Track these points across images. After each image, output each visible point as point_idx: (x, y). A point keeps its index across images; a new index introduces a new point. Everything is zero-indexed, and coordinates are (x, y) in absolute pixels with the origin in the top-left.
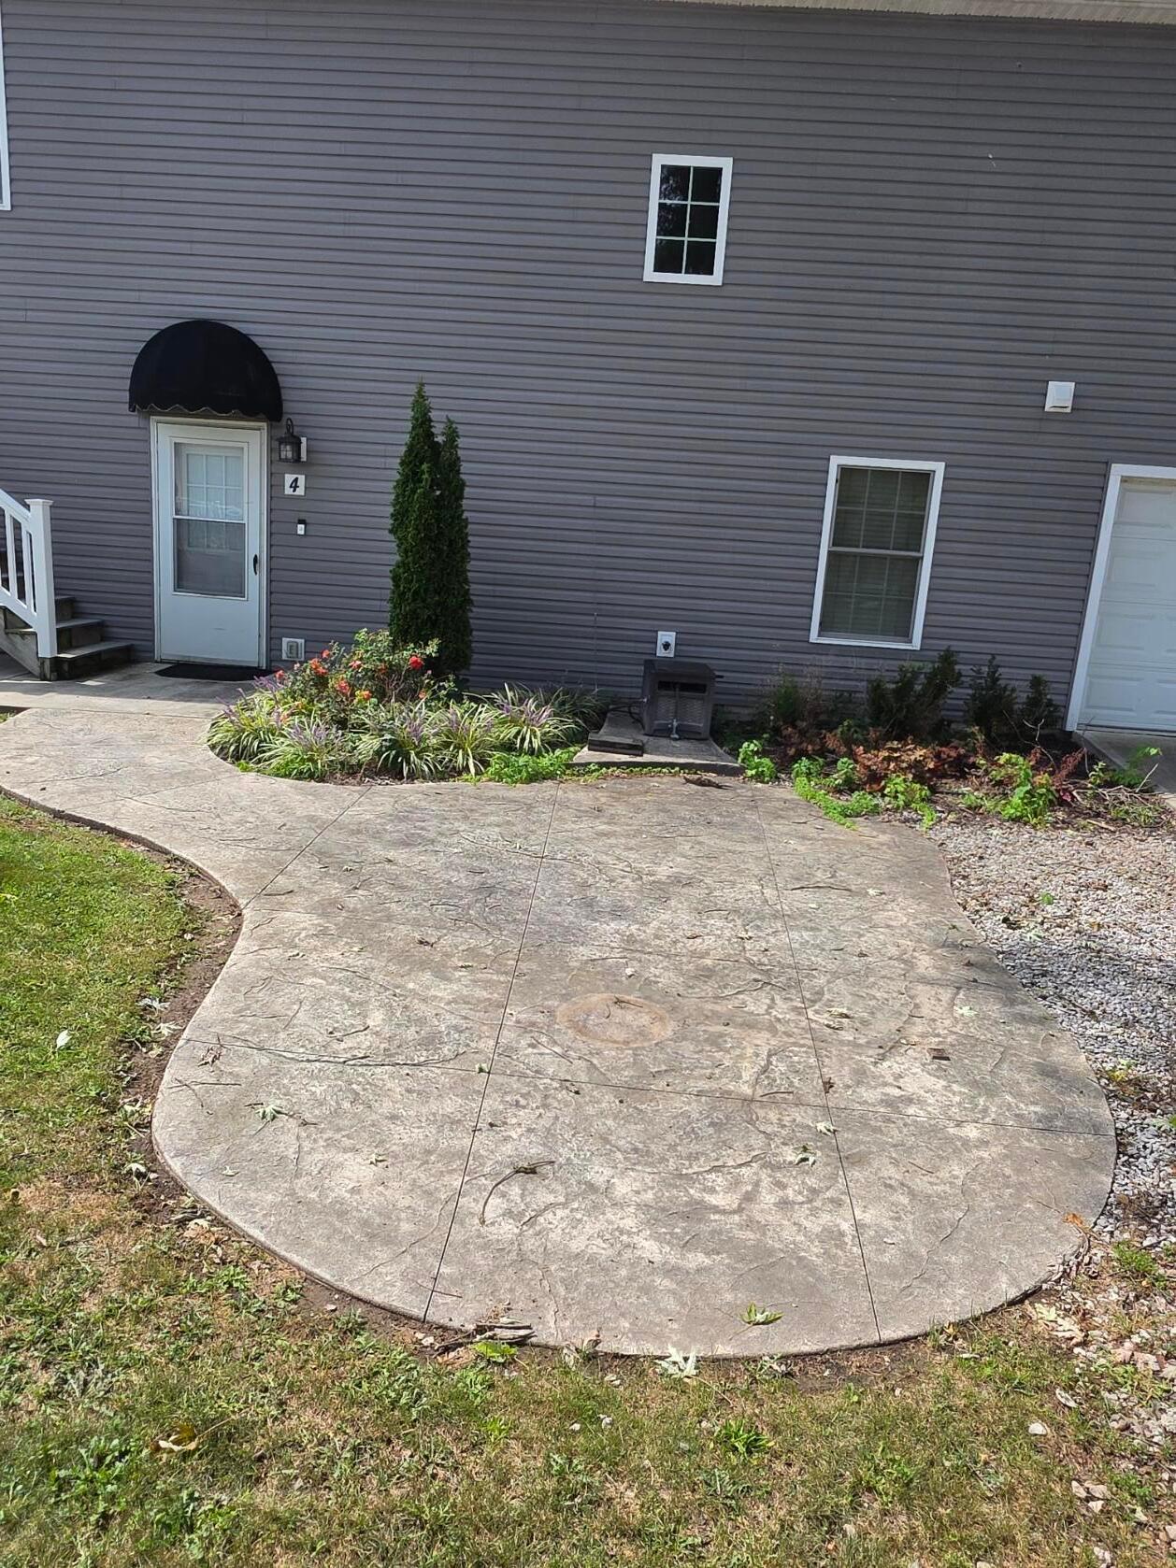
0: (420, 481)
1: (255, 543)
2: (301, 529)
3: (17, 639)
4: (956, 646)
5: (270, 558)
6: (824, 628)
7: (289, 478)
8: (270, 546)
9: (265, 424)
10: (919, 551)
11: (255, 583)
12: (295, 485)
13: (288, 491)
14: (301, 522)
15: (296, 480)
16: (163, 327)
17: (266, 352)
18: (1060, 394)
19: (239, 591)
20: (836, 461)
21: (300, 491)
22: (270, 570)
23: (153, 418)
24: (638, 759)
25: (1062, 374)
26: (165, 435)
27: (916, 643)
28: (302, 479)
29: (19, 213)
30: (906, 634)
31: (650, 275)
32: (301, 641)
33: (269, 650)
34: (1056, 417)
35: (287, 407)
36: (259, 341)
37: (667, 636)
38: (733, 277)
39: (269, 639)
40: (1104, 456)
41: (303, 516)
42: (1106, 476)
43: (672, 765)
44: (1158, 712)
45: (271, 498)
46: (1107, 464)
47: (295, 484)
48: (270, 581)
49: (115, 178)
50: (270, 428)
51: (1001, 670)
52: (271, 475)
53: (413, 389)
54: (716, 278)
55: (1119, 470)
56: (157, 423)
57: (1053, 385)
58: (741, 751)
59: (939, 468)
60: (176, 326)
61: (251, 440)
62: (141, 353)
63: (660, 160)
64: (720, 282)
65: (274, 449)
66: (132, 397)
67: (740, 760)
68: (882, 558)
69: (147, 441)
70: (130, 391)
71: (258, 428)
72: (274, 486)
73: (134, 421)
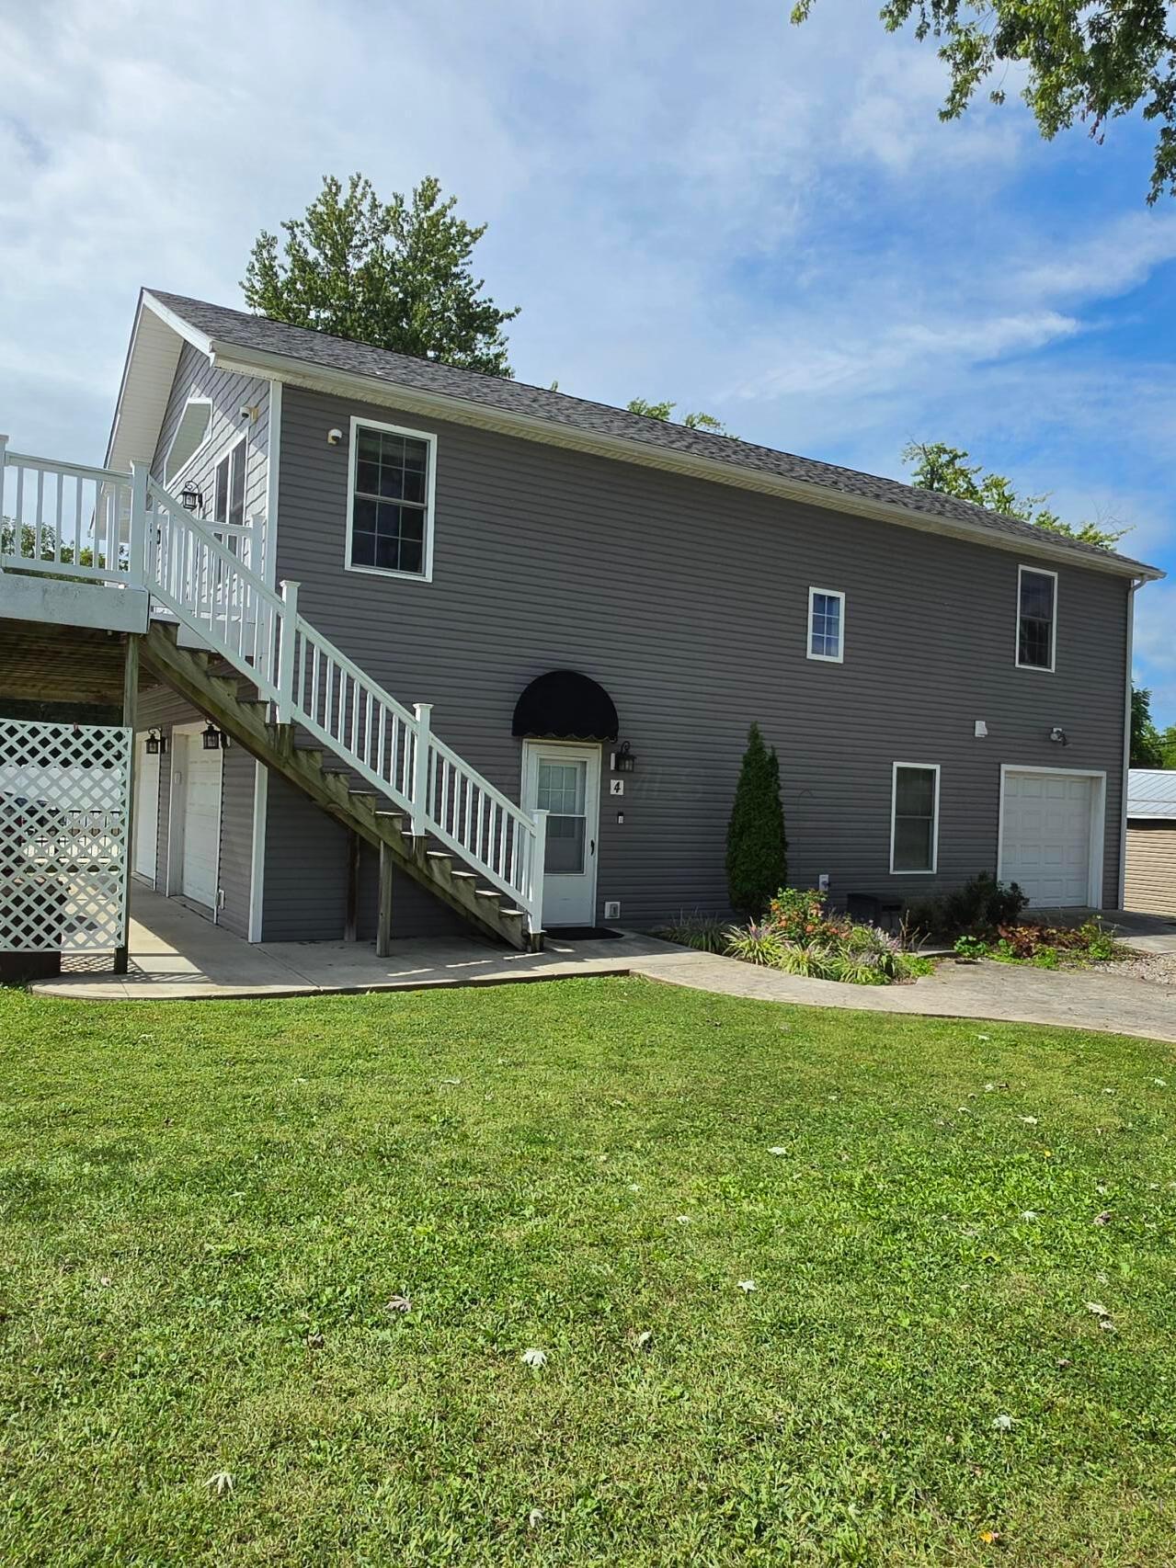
1: (592, 832)
2: (621, 819)
3: (508, 921)
4: (950, 870)
5: (601, 841)
6: (895, 866)
7: (613, 783)
8: (602, 833)
9: (601, 746)
10: (932, 815)
11: (591, 861)
12: (617, 789)
13: (613, 792)
14: (621, 814)
15: (618, 784)
16: (541, 674)
17: (609, 695)
18: (981, 729)
19: (581, 869)
20: (896, 764)
21: (621, 792)
22: (601, 850)
23: (525, 740)
25: (981, 717)
26: (533, 754)
27: (934, 871)
28: (622, 782)
29: (441, 585)
30: (930, 867)
31: (810, 655)
32: (618, 903)
33: (598, 911)
34: (980, 739)
35: (619, 733)
36: (604, 687)
37: (825, 878)
38: (847, 659)
39: (598, 903)
40: (997, 760)
41: (621, 810)
45: (602, 796)
46: (1000, 764)
47: (617, 787)
48: (600, 858)
50: (605, 747)
52: (603, 780)
54: (840, 659)
55: (1004, 767)
56: (529, 743)
57: (977, 722)
58: (958, 943)
59: (937, 767)
60: (554, 673)
61: (592, 757)
62: (525, 693)
63: (813, 590)
64: (841, 662)
65: (605, 762)
66: (514, 725)
67: (956, 948)
68: (914, 820)
69: (520, 757)
70: (514, 721)
71: (596, 748)
72: (605, 787)
73: (510, 743)
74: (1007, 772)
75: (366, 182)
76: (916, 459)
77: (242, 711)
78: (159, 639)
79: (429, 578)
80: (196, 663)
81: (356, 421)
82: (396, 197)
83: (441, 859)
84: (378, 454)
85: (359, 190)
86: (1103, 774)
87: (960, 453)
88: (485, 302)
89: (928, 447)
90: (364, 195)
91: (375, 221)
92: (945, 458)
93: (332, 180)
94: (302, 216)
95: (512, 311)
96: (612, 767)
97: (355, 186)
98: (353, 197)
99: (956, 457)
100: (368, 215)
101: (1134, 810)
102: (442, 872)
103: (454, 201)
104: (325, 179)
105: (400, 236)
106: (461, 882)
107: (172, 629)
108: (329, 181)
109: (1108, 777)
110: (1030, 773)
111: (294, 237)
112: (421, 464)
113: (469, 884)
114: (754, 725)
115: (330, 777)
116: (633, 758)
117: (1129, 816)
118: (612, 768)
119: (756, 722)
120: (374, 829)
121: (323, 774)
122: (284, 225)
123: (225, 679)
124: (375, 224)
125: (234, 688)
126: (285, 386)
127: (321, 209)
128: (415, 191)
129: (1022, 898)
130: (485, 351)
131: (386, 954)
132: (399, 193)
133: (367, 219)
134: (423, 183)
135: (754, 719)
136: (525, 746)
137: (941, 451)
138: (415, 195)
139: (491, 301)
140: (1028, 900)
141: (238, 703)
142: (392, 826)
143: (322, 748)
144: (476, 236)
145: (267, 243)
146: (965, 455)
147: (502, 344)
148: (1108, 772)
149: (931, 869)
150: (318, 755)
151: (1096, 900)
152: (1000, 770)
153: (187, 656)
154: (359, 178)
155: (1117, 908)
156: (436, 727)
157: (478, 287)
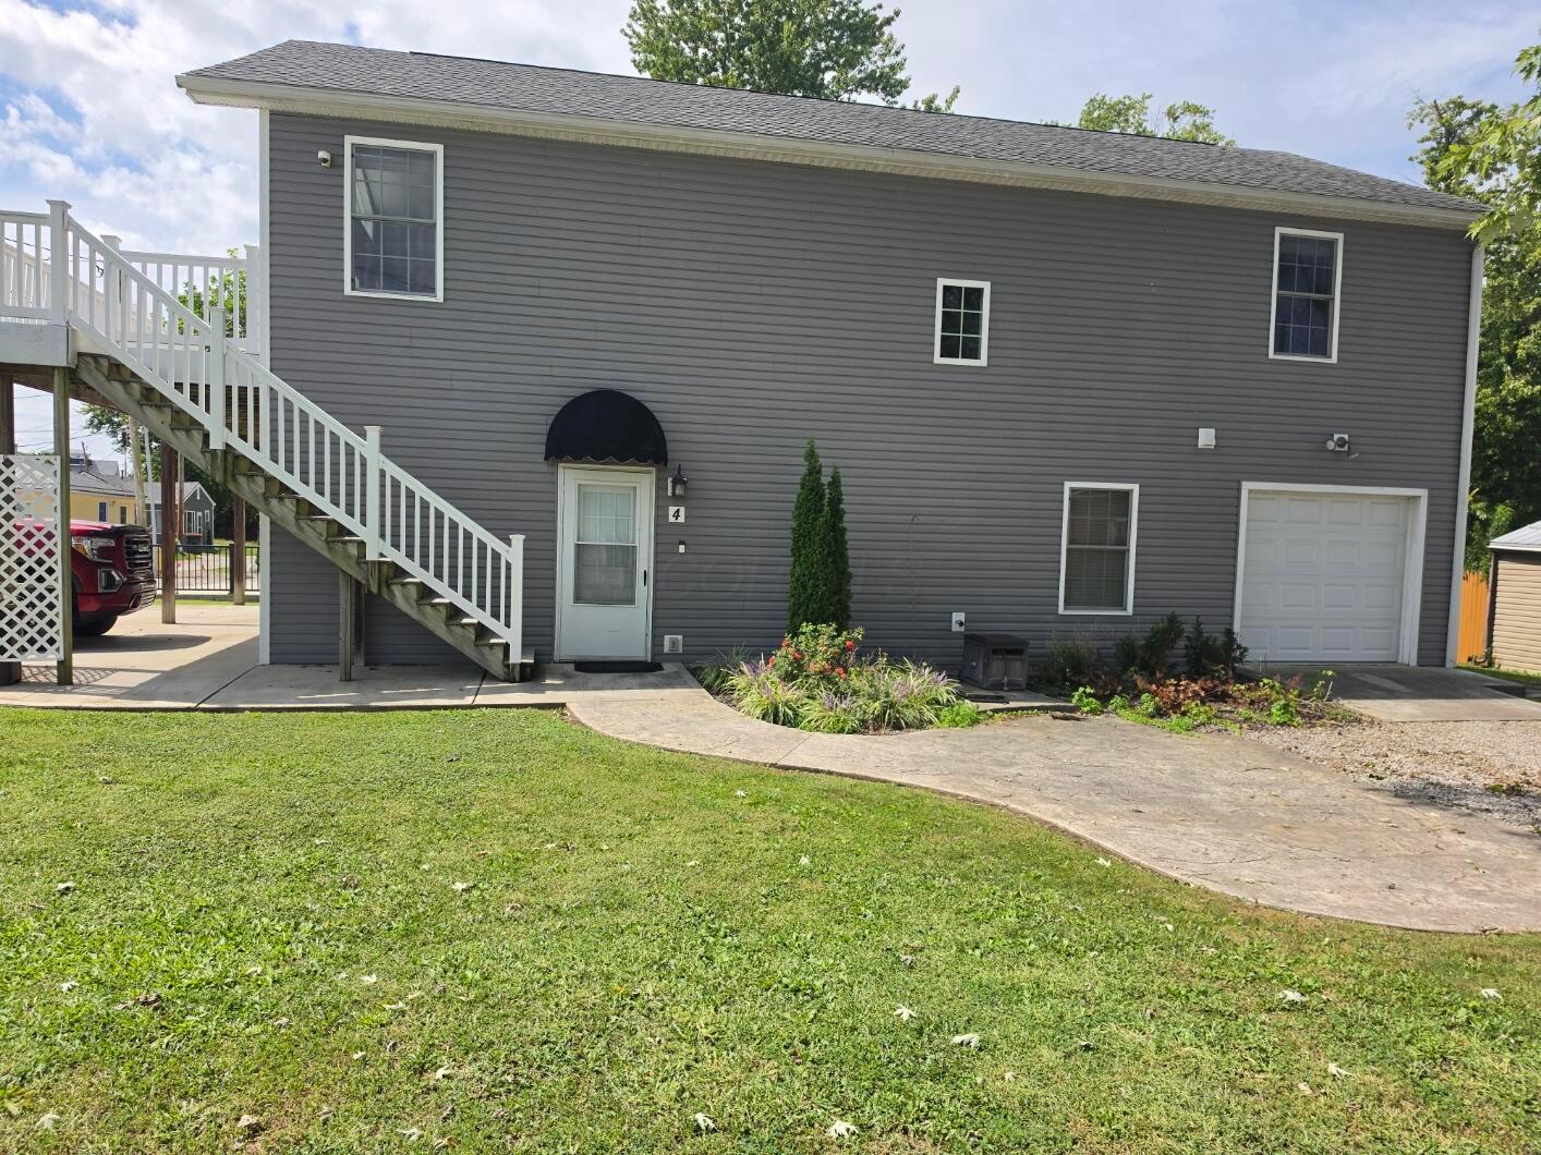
0: (821, 511)
1: (645, 561)
2: (682, 549)
3: (486, 650)
4: (1178, 611)
5: (656, 572)
6: (1067, 603)
7: (672, 510)
8: (656, 562)
9: (654, 469)
10: (1125, 545)
11: (644, 593)
12: (677, 515)
13: (672, 519)
14: (682, 543)
15: (678, 511)
16: (576, 395)
17: (655, 414)
18: (1206, 437)
19: (631, 601)
20: (1068, 485)
21: (681, 519)
22: (656, 581)
23: (560, 465)
24: (1008, 706)
25: (1206, 424)
26: (571, 480)
27: (1130, 610)
28: (682, 510)
29: (450, 304)
30: (1121, 604)
31: (938, 359)
32: (680, 637)
33: (654, 645)
34: (1206, 452)
35: (670, 456)
36: (648, 406)
37: (959, 616)
38: (994, 361)
39: (654, 636)
40: (1234, 477)
41: (682, 538)
42: (1239, 490)
43: (1032, 708)
44: (1325, 649)
45: (657, 525)
46: (1239, 482)
47: (677, 514)
48: (656, 590)
49: (535, 281)
50: (658, 471)
51: (1202, 626)
52: (658, 507)
53: (805, 443)
54: (983, 361)
55: (1246, 486)
56: (565, 468)
57: (1201, 431)
58: (1076, 694)
59: (1135, 488)
60: (593, 394)
61: (641, 484)
62: (559, 417)
63: (942, 282)
64: (985, 364)
65: (660, 487)
66: (546, 449)
67: (1074, 701)
68: (1102, 551)
69: (555, 483)
70: (547, 445)
71: (649, 472)
72: (661, 516)
73: (544, 467)
74: (1250, 491)
76: (1427, 120)
77: (177, 437)
78: (90, 371)
79: (440, 298)
80: (127, 392)
81: (349, 140)
83: (405, 584)
86: (1423, 493)
92: (1467, 114)
95: (892, 14)
96: (669, 492)
102: (407, 597)
109: (1430, 497)
110: (1298, 493)
112: (429, 178)
113: (439, 611)
116: (685, 483)
118: (670, 494)
119: (812, 438)
120: (326, 554)
121: (266, 498)
123: (158, 407)
125: (167, 415)
126: (274, 114)
129: (1239, 647)
130: (880, 63)
136: (560, 471)
137: (1461, 106)
140: (1246, 649)
141: (172, 430)
142: (346, 551)
143: (262, 473)
147: (897, 53)
148: (1431, 489)
149: (1125, 609)
150: (260, 480)
151: (1409, 654)
153: (119, 386)
155: (1444, 666)
156: (386, 449)
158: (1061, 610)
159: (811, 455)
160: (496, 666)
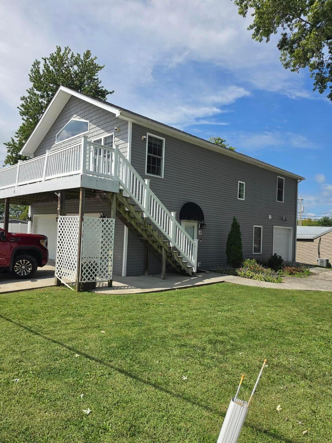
3: (189, 269)
7: (199, 231)
10: (261, 239)
13: (199, 234)
14: (201, 240)
16: (185, 203)
17: (201, 209)
18: (270, 217)
20: (254, 226)
21: (201, 234)
26: (184, 224)
28: (201, 231)
31: (238, 198)
32: (200, 263)
34: (270, 220)
41: (201, 238)
45: (197, 235)
50: (198, 222)
52: (197, 231)
53: (233, 217)
55: (274, 226)
56: (183, 221)
57: (269, 215)
59: (262, 227)
60: (187, 203)
61: (195, 224)
62: (182, 208)
63: (239, 182)
64: (244, 200)
65: (198, 226)
68: (258, 240)
70: (180, 215)
71: (196, 222)
72: (198, 233)
73: (179, 221)
74: (275, 228)
75: (69, 49)
77: (136, 214)
79: (163, 177)
80: (127, 201)
81: (148, 134)
82: (78, 54)
83: (176, 253)
84: (152, 143)
85: (67, 51)
86: (292, 228)
87: (224, 140)
88: (101, 87)
89: (216, 138)
90: (69, 52)
91: (72, 61)
92: (220, 141)
93: (59, 47)
94: (49, 57)
96: (199, 227)
97: (66, 49)
98: (65, 52)
99: (222, 141)
100: (70, 59)
101: (298, 237)
102: (176, 256)
103: (96, 58)
104: (57, 47)
105: (79, 66)
106: (180, 258)
107: (122, 191)
108: (58, 48)
110: (278, 228)
111: (46, 62)
112: (161, 146)
114: (234, 217)
115: (154, 231)
116: (205, 225)
117: (297, 238)
119: (235, 216)
120: (163, 245)
121: (153, 231)
122: (43, 58)
123: (133, 205)
124: (72, 62)
125: (134, 208)
126: (133, 123)
127: (55, 55)
128: (84, 53)
131: (164, 279)
132: (79, 53)
133: (70, 60)
134: (87, 52)
135: (234, 215)
137: (219, 139)
138: (84, 55)
139: (103, 87)
141: (135, 211)
142: (166, 244)
143: (153, 224)
144: (101, 68)
145: (37, 63)
146: (225, 141)
149: (260, 252)
150: (152, 226)
151: (291, 259)
152: (273, 227)
153: (125, 199)
154: (68, 48)
155: (294, 261)
157: (100, 83)
158: (253, 253)
159: (234, 219)
160: (191, 274)
